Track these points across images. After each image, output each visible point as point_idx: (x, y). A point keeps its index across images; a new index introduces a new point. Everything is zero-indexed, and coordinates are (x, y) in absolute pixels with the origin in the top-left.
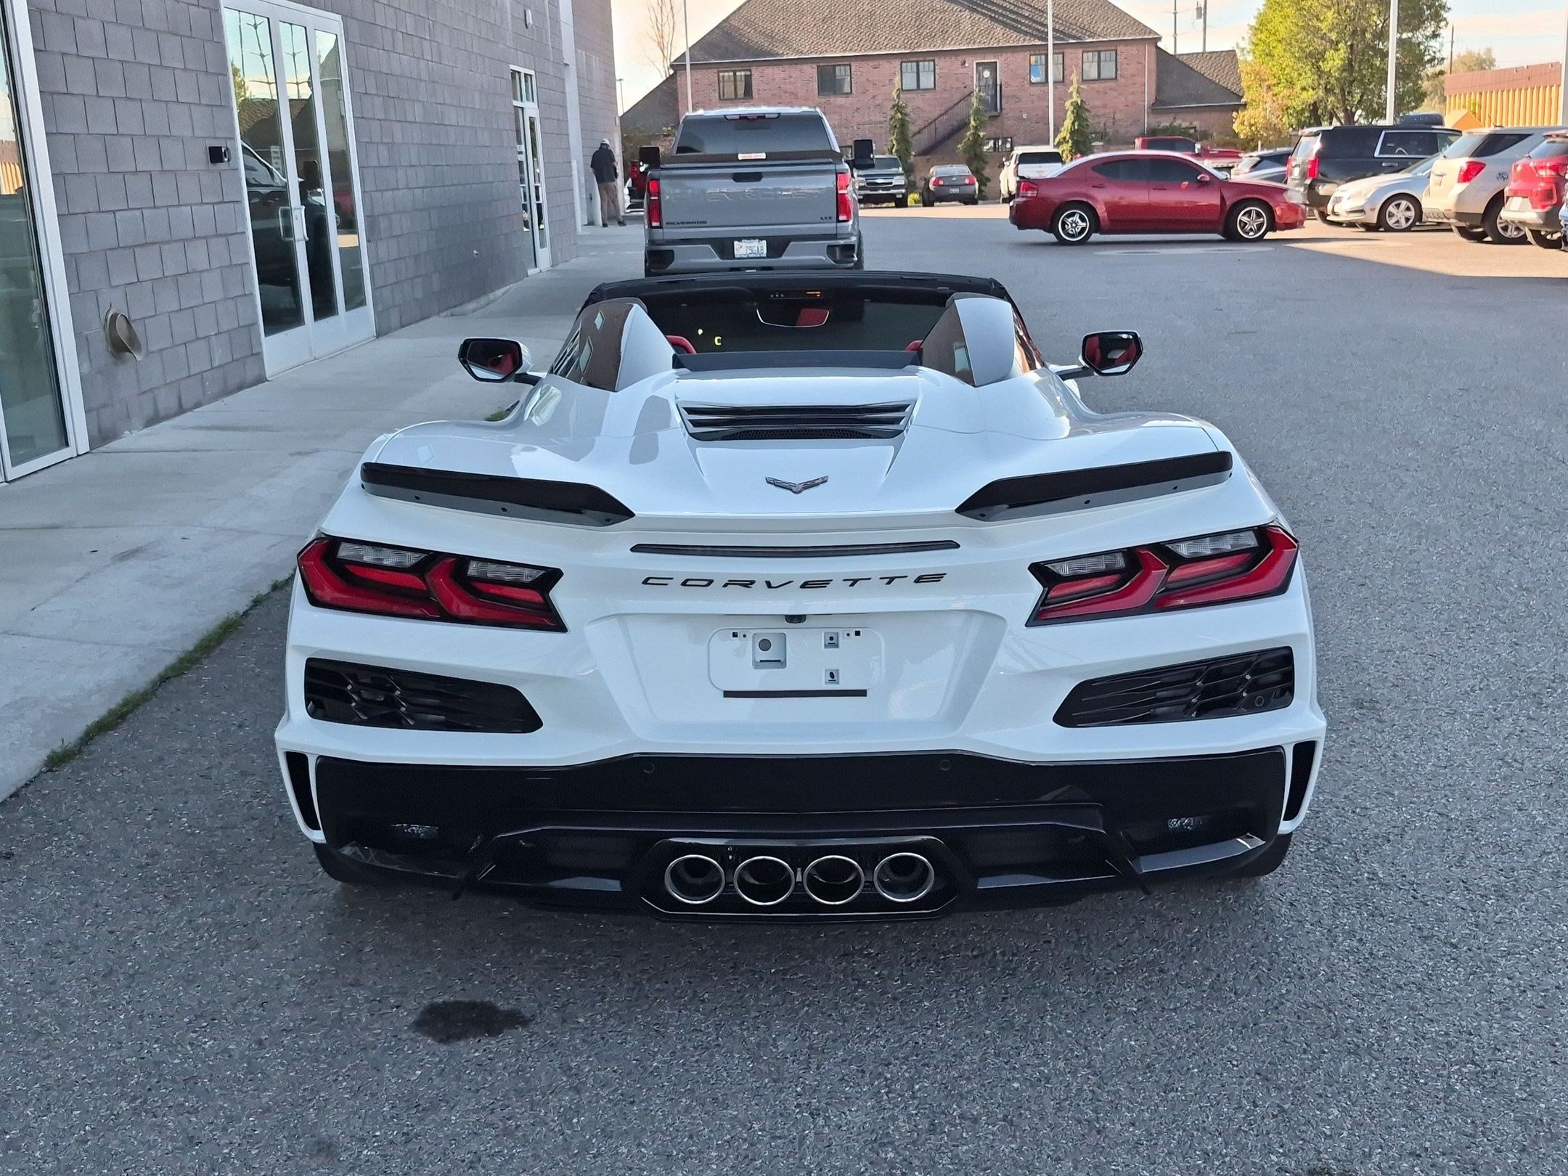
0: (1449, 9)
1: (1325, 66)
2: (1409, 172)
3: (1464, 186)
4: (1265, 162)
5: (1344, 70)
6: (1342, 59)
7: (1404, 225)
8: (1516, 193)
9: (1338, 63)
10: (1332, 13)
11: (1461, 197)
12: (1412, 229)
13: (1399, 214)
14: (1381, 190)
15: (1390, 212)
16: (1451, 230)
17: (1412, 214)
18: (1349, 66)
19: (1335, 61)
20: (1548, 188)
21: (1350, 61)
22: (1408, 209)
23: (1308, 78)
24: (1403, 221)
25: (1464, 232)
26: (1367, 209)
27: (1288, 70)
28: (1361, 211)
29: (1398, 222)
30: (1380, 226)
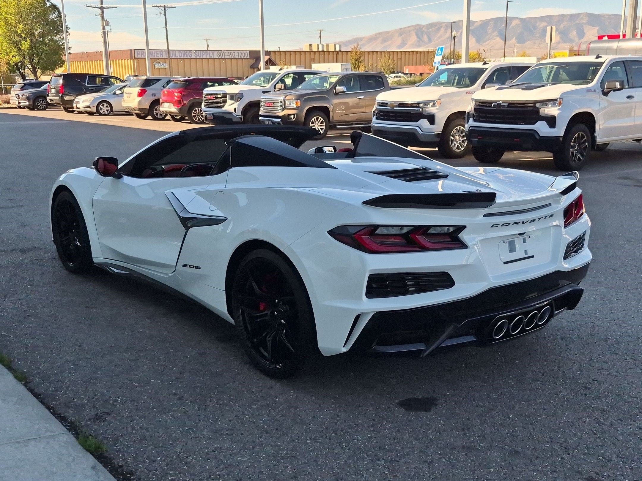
0: (69, 28)
1: (23, 47)
2: (103, 92)
3: (140, 98)
4: (26, 86)
5: (30, 50)
6: (29, 45)
7: (107, 113)
8: (166, 101)
9: (27, 46)
10: (21, 25)
11: (140, 102)
12: (110, 114)
13: (104, 108)
14: (95, 99)
15: (100, 108)
16: (133, 115)
17: (109, 108)
18: (31, 48)
19: (25, 45)
20: (179, 99)
21: (32, 46)
22: (107, 107)
23: (14, 52)
24: (106, 111)
25: (138, 116)
26: (91, 106)
27: (5, 48)
28: (89, 107)
29: (104, 111)
30: (98, 113)
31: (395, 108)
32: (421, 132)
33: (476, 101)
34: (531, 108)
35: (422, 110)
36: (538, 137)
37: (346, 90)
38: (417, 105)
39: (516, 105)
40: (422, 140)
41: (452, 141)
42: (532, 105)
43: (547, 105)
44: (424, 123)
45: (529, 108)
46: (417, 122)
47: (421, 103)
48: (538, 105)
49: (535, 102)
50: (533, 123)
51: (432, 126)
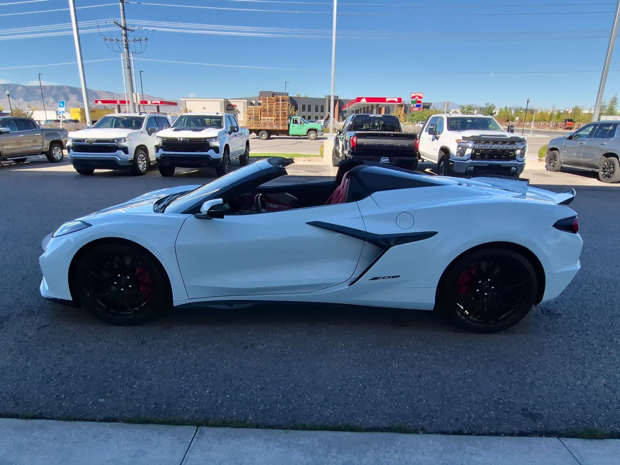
31: (93, 143)
32: (119, 160)
33: (163, 138)
34: (204, 142)
35: (117, 144)
36: (211, 159)
37: (10, 130)
38: (113, 141)
39: (194, 140)
40: (120, 164)
41: (139, 163)
42: (205, 140)
43: (212, 140)
44: (121, 153)
45: (203, 142)
46: (115, 152)
47: (115, 140)
48: (208, 140)
49: (206, 139)
50: (207, 151)
51: (127, 155)
